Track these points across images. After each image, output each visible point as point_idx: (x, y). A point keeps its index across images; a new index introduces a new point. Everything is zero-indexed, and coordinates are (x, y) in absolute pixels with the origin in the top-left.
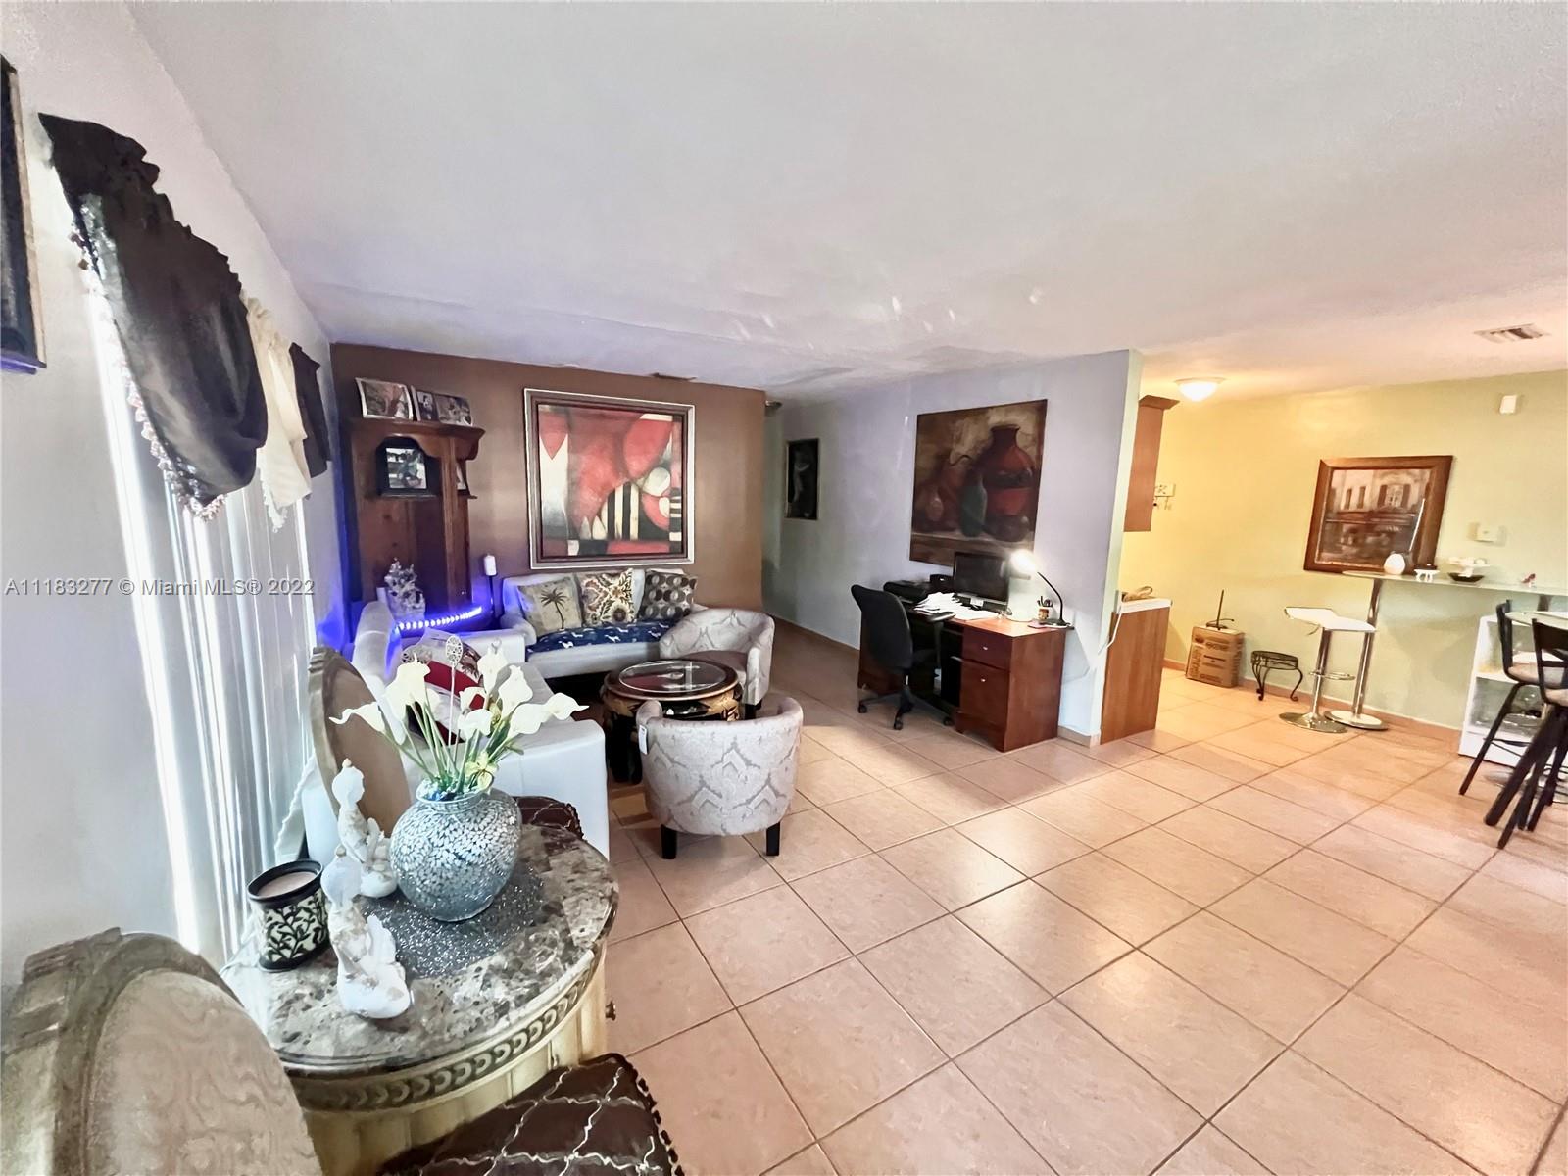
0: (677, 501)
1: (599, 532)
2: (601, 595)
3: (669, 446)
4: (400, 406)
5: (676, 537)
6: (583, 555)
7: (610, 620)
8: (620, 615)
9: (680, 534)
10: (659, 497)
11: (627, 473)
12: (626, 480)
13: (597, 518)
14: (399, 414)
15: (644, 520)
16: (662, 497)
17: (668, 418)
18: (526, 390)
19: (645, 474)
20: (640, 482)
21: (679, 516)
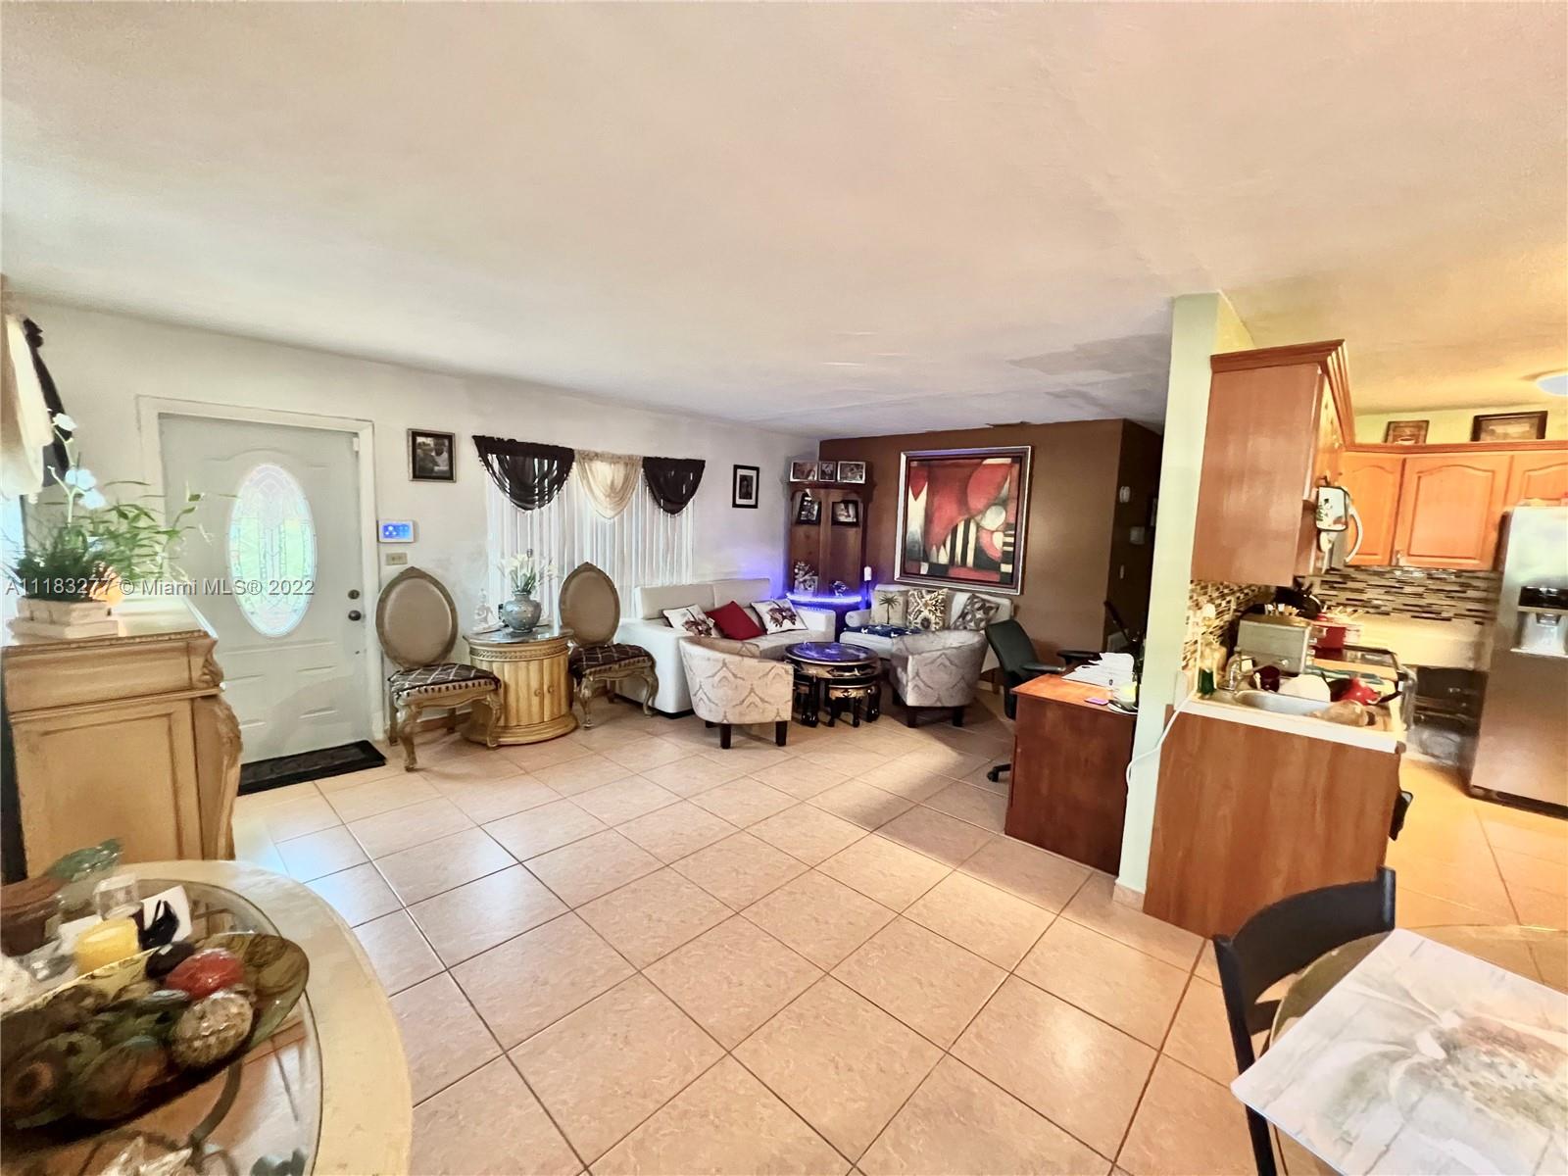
0: (1010, 536)
1: (943, 558)
2: (916, 604)
3: (1007, 485)
4: (812, 473)
5: (1007, 568)
6: (931, 575)
7: (919, 626)
8: (926, 623)
9: (1011, 566)
10: (993, 532)
11: (968, 510)
12: (966, 517)
13: (942, 547)
14: (810, 478)
15: (979, 551)
16: (997, 531)
17: (1008, 461)
19: (983, 512)
20: (978, 518)
21: (1011, 549)
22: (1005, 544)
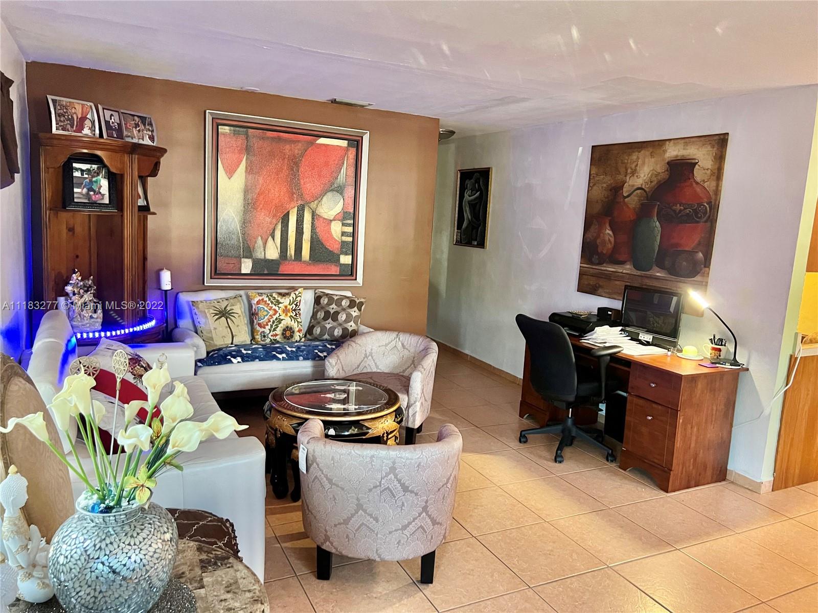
0: (348, 225)
1: (272, 252)
2: (271, 312)
3: (343, 170)
4: (88, 123)
5: (346, 259)
6: (256, 274)
7: (278, 338)
8: (288, 334)
9: (350, 257)
10: (331, 221)
11: (301, 196)
12: (300, 202)
13: (270, 239)
14: (86, 131)
15: (316, 243)
16: (334, 220)
17: (344, 143)
18: (207, 111)
19: (319, 197)
20: (313, 205)
21: (350, 239)
22: (343, 234)
